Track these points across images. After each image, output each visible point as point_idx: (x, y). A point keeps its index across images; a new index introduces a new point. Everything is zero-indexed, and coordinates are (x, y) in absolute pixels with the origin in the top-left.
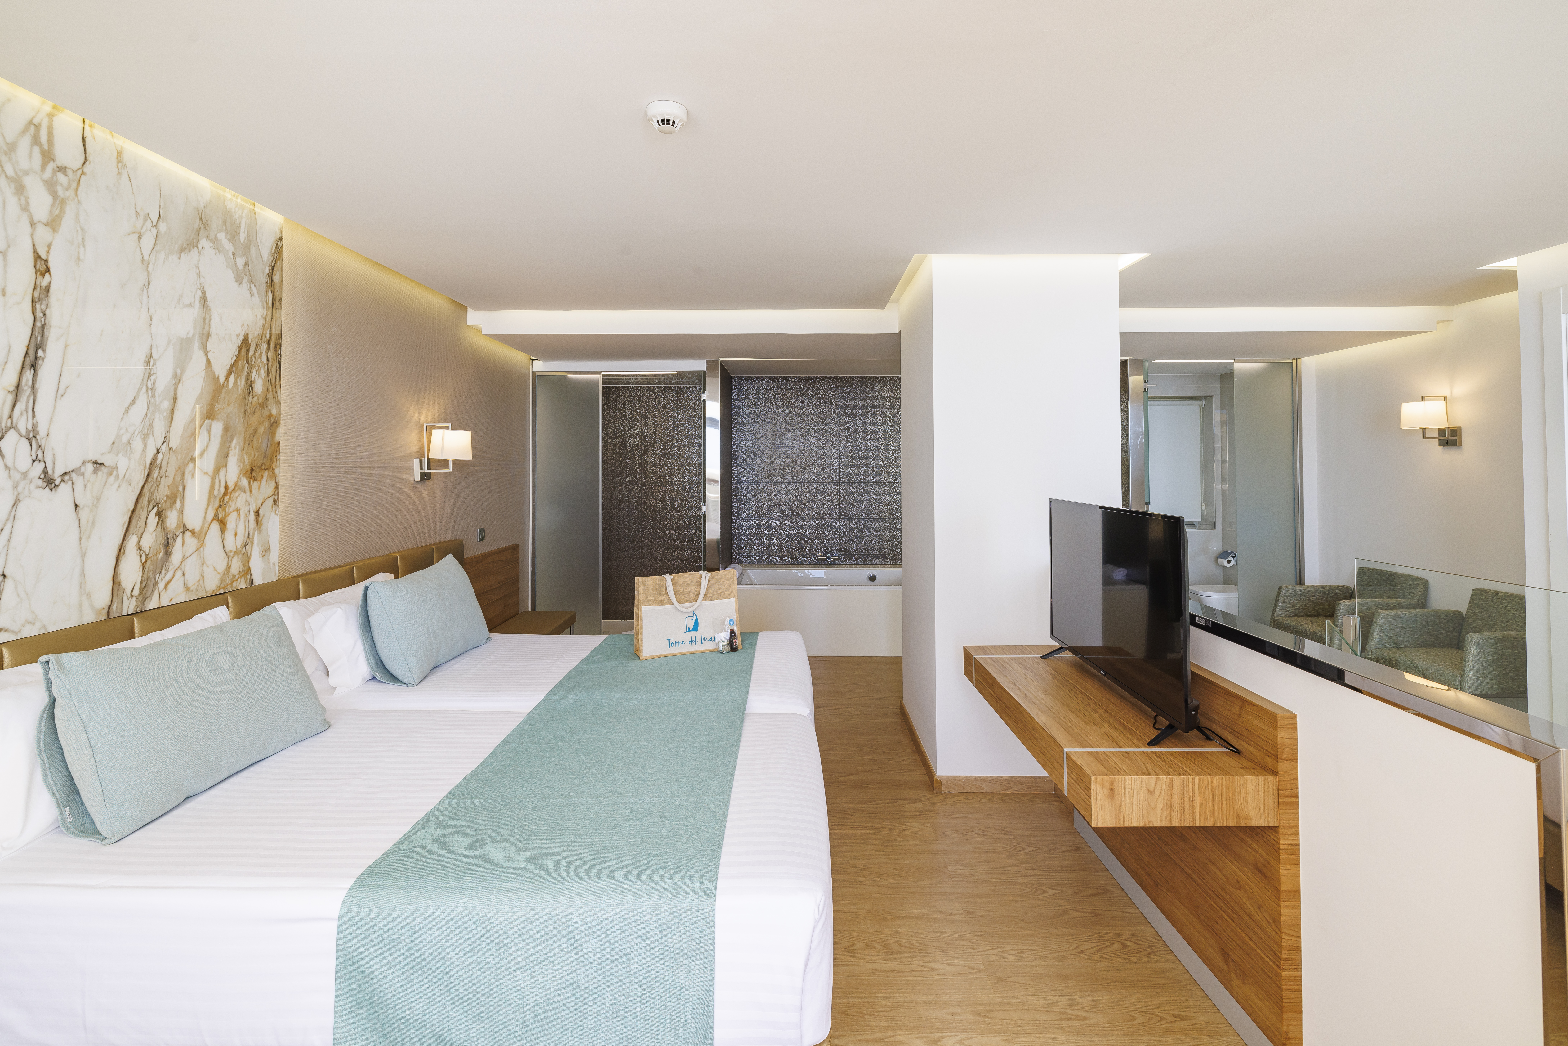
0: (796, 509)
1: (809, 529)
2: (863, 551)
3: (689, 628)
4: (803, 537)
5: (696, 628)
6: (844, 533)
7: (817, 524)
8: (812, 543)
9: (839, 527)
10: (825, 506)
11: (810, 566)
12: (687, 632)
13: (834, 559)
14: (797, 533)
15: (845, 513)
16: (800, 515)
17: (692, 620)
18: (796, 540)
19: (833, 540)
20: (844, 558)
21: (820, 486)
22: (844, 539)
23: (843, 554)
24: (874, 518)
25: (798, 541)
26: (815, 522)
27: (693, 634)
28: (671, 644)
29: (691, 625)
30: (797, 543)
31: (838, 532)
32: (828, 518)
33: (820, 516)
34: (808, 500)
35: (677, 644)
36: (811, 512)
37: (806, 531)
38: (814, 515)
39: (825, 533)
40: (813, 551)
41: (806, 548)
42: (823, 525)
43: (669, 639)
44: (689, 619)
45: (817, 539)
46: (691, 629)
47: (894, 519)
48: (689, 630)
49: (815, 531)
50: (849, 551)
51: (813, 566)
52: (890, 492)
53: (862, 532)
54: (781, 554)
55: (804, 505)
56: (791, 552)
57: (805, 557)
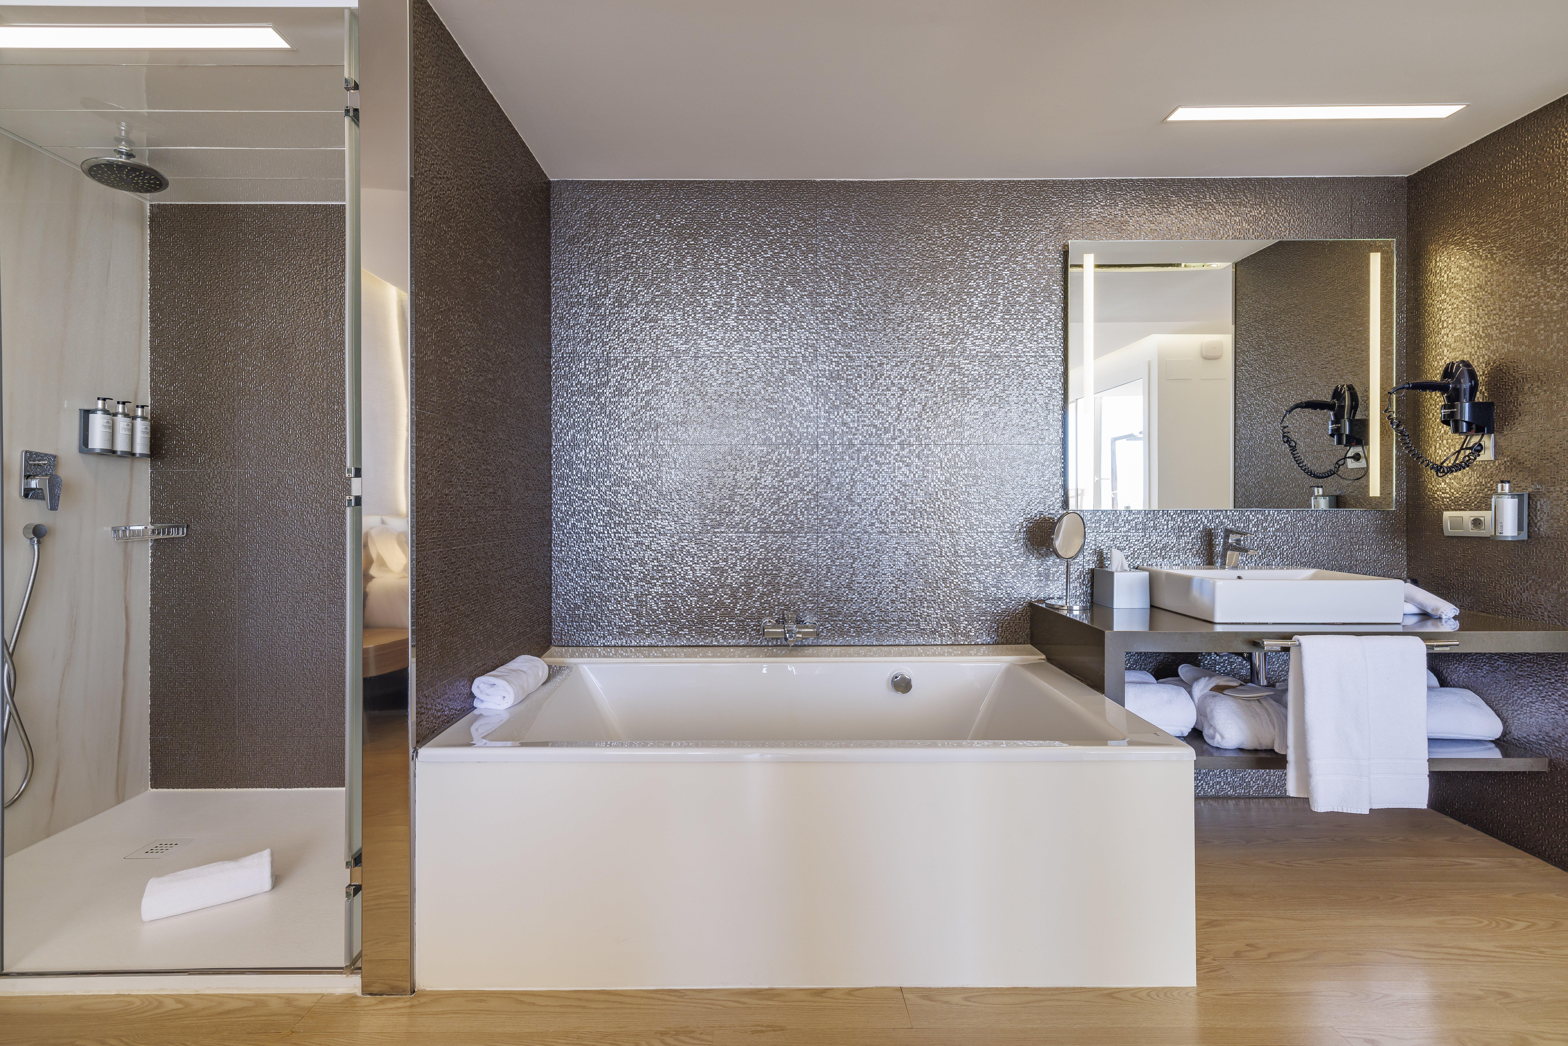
0: (711, 511)
1: (741, 559)
2: (873, 613)
4: (727, 578)
6: (829, 569)
7: (761, 547)
8: (749, 595)
9: (817, 556)
10: (783, 503)
11: (746, 650)
13: (803, 633)
14: (714, 571)
15: (830, 520)
16: (720, 525)
18: (710, 585)
19: (802, 586)
20: (829, 631)
21: (768, 453)
22: (828, 584)
23: (827, 620)
24: (902, 532)
25: (716, 590)
26: (758, 543)
30: (714, 593)
31: (813, 566)
32: (790, 532)
33: (769, 527)
34: (740, 488)
36: (748, 517)
37: (735, 564)
38: (755, 525)
39: (780, 569)
40: (752, 613)
41: (735, 607)
42: (777, 550)
45: (762, 583)
47: (951, 532)
49: (758, 563)
50: (839, 613)
51: (751, 649)
52: (942, 468)
53: (874, 566)
54: (674, 622)
55: (731, 498)
56: (699, 616)
57: (731, 628)
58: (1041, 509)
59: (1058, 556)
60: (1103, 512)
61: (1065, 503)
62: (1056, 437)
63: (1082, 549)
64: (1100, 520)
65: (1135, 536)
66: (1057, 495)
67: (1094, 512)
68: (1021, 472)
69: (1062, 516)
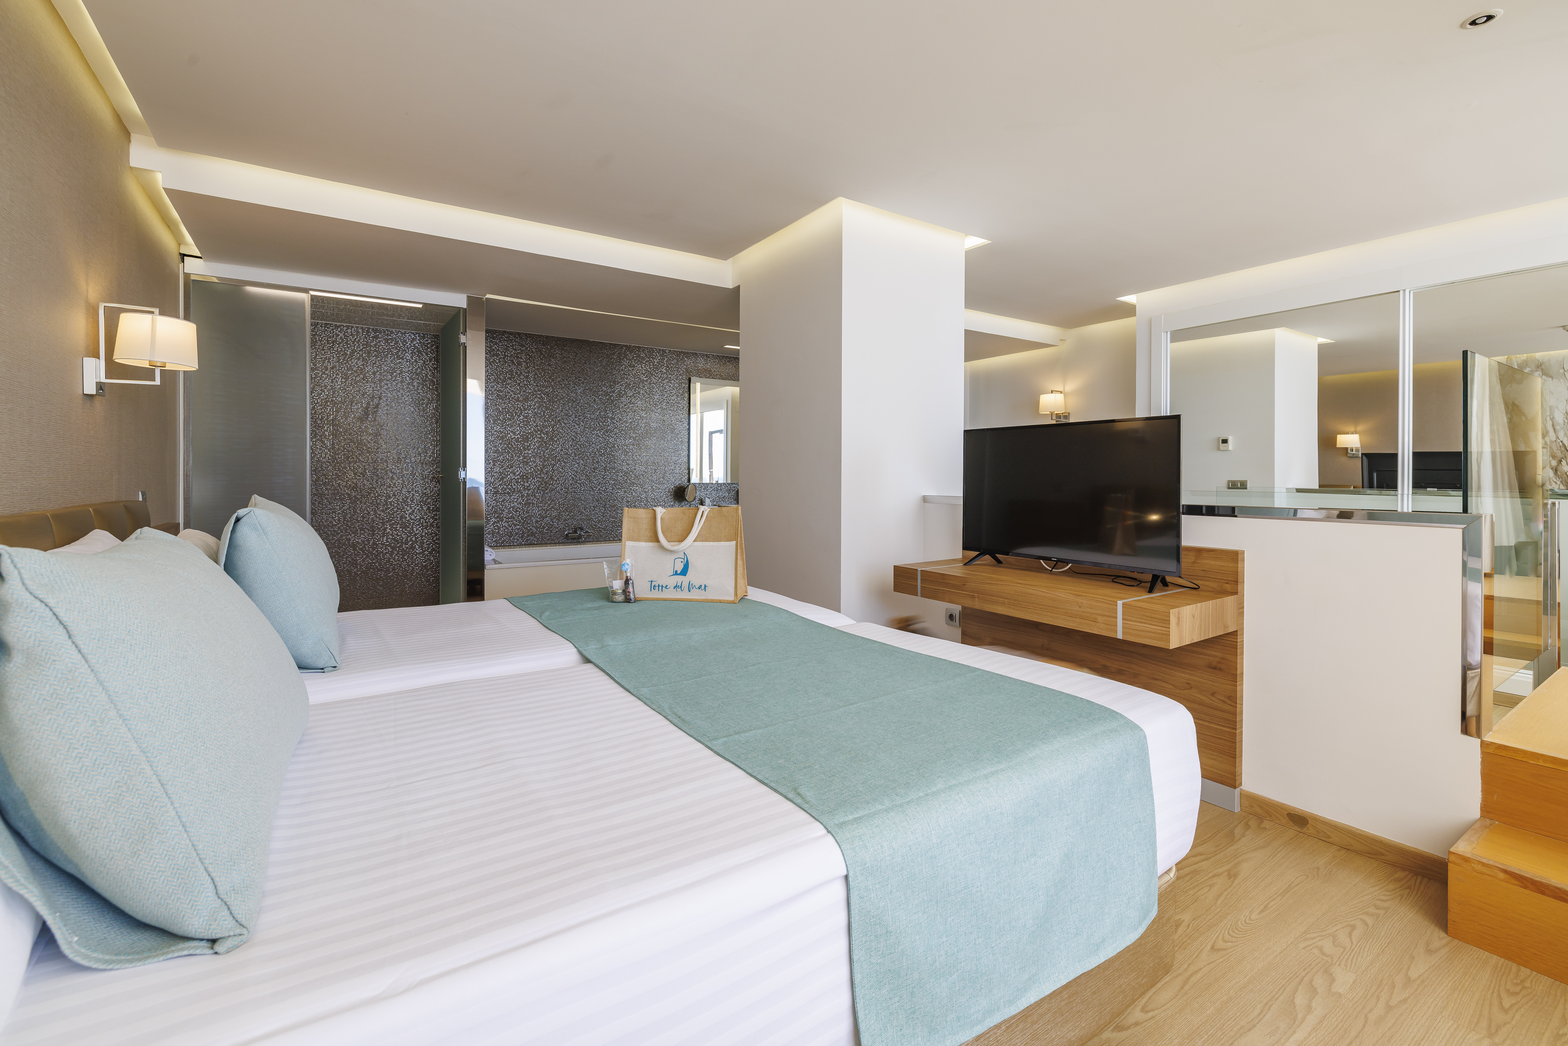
3: (676, 571)
5: (684, 572)
12: (673, 575)
17: (682, 562)
27: (680, 579)
28: (653, 587)
29: (679, 567)
35: (660, 588)
43: (652, 581)
44: (678, 561)
46: (678, 572)
48: (676, 573)
58: (680, 482)
59: (687, 501)
60: (702, 483)
61: (689, 480)
62: (686, 453)
63: (695, 499)
64: (701, 487)
65: (714, 493)
66: (686, 477)
67: (699, 484)
68: (672, 468)
69: (688, 485)
